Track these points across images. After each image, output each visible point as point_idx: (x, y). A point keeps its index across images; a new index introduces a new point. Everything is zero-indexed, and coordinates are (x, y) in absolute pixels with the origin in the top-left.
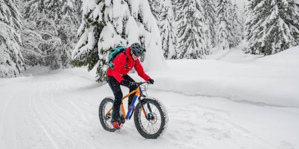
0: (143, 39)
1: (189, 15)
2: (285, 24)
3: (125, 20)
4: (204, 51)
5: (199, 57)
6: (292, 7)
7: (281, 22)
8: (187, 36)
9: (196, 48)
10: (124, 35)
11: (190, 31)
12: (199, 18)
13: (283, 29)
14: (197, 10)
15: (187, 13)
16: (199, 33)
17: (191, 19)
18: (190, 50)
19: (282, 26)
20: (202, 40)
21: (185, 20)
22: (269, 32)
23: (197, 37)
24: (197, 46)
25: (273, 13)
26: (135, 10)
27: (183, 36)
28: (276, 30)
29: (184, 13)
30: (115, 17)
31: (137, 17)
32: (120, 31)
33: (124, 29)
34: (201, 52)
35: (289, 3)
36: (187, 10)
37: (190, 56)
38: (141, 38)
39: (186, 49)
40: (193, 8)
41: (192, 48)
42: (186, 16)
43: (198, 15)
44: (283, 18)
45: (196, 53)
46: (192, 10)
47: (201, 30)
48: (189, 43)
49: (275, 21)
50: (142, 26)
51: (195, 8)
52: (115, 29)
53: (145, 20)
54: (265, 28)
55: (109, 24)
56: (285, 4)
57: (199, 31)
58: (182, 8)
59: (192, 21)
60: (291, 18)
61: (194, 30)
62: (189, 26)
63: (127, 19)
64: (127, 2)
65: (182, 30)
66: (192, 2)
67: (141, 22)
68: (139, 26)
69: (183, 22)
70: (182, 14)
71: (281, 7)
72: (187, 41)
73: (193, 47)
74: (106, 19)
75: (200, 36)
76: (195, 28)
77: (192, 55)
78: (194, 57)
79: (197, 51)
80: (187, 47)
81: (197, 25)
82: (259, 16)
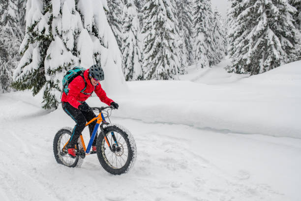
0: (98, 57)
1: (158, 26)
2: (275, 36)
3: (77, 34)
4: (177, 69)
5: (171, 78)
6: (283, 16)
7: (270, 34)
8: (156, 52)
9: (167, 67)
10: (75, 52)
11: (159, 45)
12: (171, 29)
13: (272, 43)
14: (168, 20)
15: (156, 24)
16: (170, 48)
17: (161, 30)
18: (159, 69)
19: (271, 39)
20: (175, 56)
21: (153, 32)
22: (255, 47)
23: (168, 52)
24: (169, 64)
25: (260, 23)
26: (89, 21)
27: (151, 52)
28: (265, 43)
29: (152, 23)
30: (65, 29)
31: (91, 30)
32: (71, 47)
33: (75, 44)
34: (174, 72)
35: (280, 10)
36: (155, 19)
37: (159, 77)
38: (96, 55)
39: (155, 68)
40: (163, 16)
41: (162, 67)
42: (155, 26)
43: (169, 25)
44: (273, 29)
45: (166, 72)
46: (162, 20)
47: (173, 44)
48: (159, 60)
49: (263, 33)
50: (97, 40)
51: (166, 17)
52: (65, 44)
53: (100, 33)
54: (251, 41)
55: (57, 38)
56: (275, 12)
57: (171, 45)
58: (150, 17)
59: (161, 33)
60: (282, 28)
61: (164, 44)
62: (158, 40)
63: (79, 33)
64: (79, 12)
65: (150, 44)
66: (162, 10)
67: (96, 35)
68: (93, 40)
69: (151, 35)
70: (150, 25)
71: (270, 15)
72: (156, 58)
73: (164, 66)
74: (54, 32)
75: (172, 51)
76: (165, 41)
77: (162, 75)
78: (164, 76)
79: (168, 70)
80: (156, 64)
81: (168, 38)
82: (243, 26)
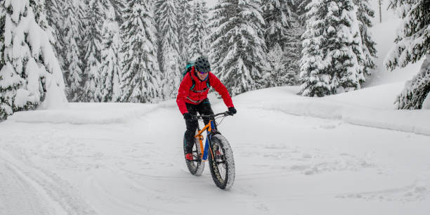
0: (43, 80)
1: (136, 47)
2: (244, 66)
3: (25, 61)
4: (155, 93)
5: (149, 101)
6: (253, 47)
7: (240, 62)
8: (133, 74)
9: (144, 89)
10: (23, 75)
11: (137, 67)
12: (149, 51)
13: (241, 72)
14: (147, 41)
15: (134, 44)
16: (149, 70)
17: (139, 51)
18: (136, 92)
19: (240, 68)
20: (153, 79)
21: (131, 52)
22: (227, 75)
23: (145, 74)
24: (146, 86)
25: (230, 52)
26: (36, 51)
27: (128, 73)
28: (235, 71)
29: (130, 43)
30: (15, 57)
31: (38, 58)
32: (20, 70)
33: (24, 69)
34: (152, 95)
35: (249, 42)
36: (134, 39)
37: (136, 99)
38: (42, 78)
39: (132, 90)
40: (140, 37)
41: (139, 90)
42: (133, 46)
43: (147, 46)
44: (244, 59)
45: (143, 95)
46: (139, 41)
47: (152, 66)
48: (137, 81)
49: (234, 61)
50: (43, 67)
51: (144, 38)
52: (15, 69)
53: (46, 61)
54: (224, 69)
55: (8, 63)
56: (243, 42)
57: (149, 67)
58: (128, 36)
59: (140, 54)
60: (252, 59)
61: (141, 66)
62: (136, 61)
63: (27, 60)
64: (28, 44)
65: (128, 64)
66: (141, 30)
67: (43, 63)
68: (40, 67)
69: (128, 55)
70: (128, 45)
71: (240, 45)
72: (134, 80)
73: (141, 89)
74: (6, 58)
75: (151, 73)
76: (143, 63)
77: (139, 97)
78: (142, 99)
79: (145, 93)
80: (133, 87)
81: (146, 60)
82: (218, 54)
